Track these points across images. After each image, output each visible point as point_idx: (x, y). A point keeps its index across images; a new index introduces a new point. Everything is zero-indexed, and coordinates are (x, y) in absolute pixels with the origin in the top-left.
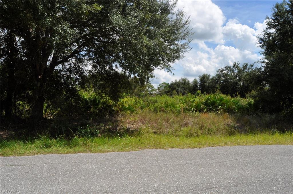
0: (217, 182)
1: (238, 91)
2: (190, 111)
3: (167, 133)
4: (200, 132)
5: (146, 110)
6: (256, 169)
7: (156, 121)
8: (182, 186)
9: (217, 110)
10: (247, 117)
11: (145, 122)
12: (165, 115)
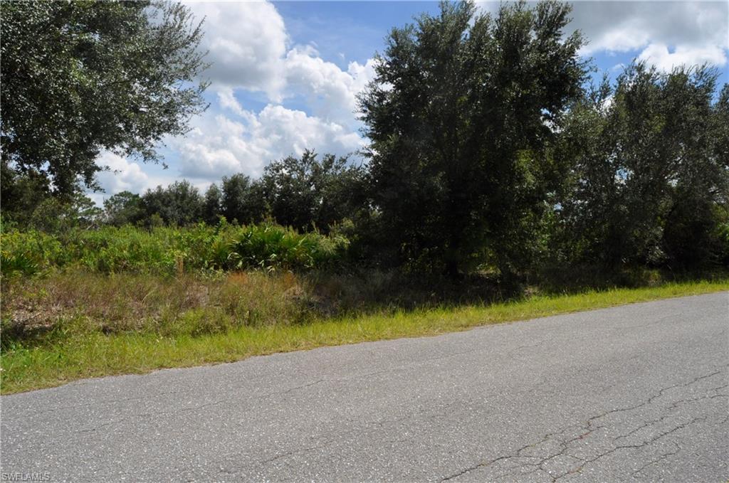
0: (284, 441)
1: (314, 217)
2: (199, 268)
3: (141, 328)
4: (228, 319)
5: (73, 267)
6: (366, 398)
7: (108, 297)
8: (199, 466)
9: (267, 264)
10: (335, 279)
11: (74, 301)
12: (132, 281)
